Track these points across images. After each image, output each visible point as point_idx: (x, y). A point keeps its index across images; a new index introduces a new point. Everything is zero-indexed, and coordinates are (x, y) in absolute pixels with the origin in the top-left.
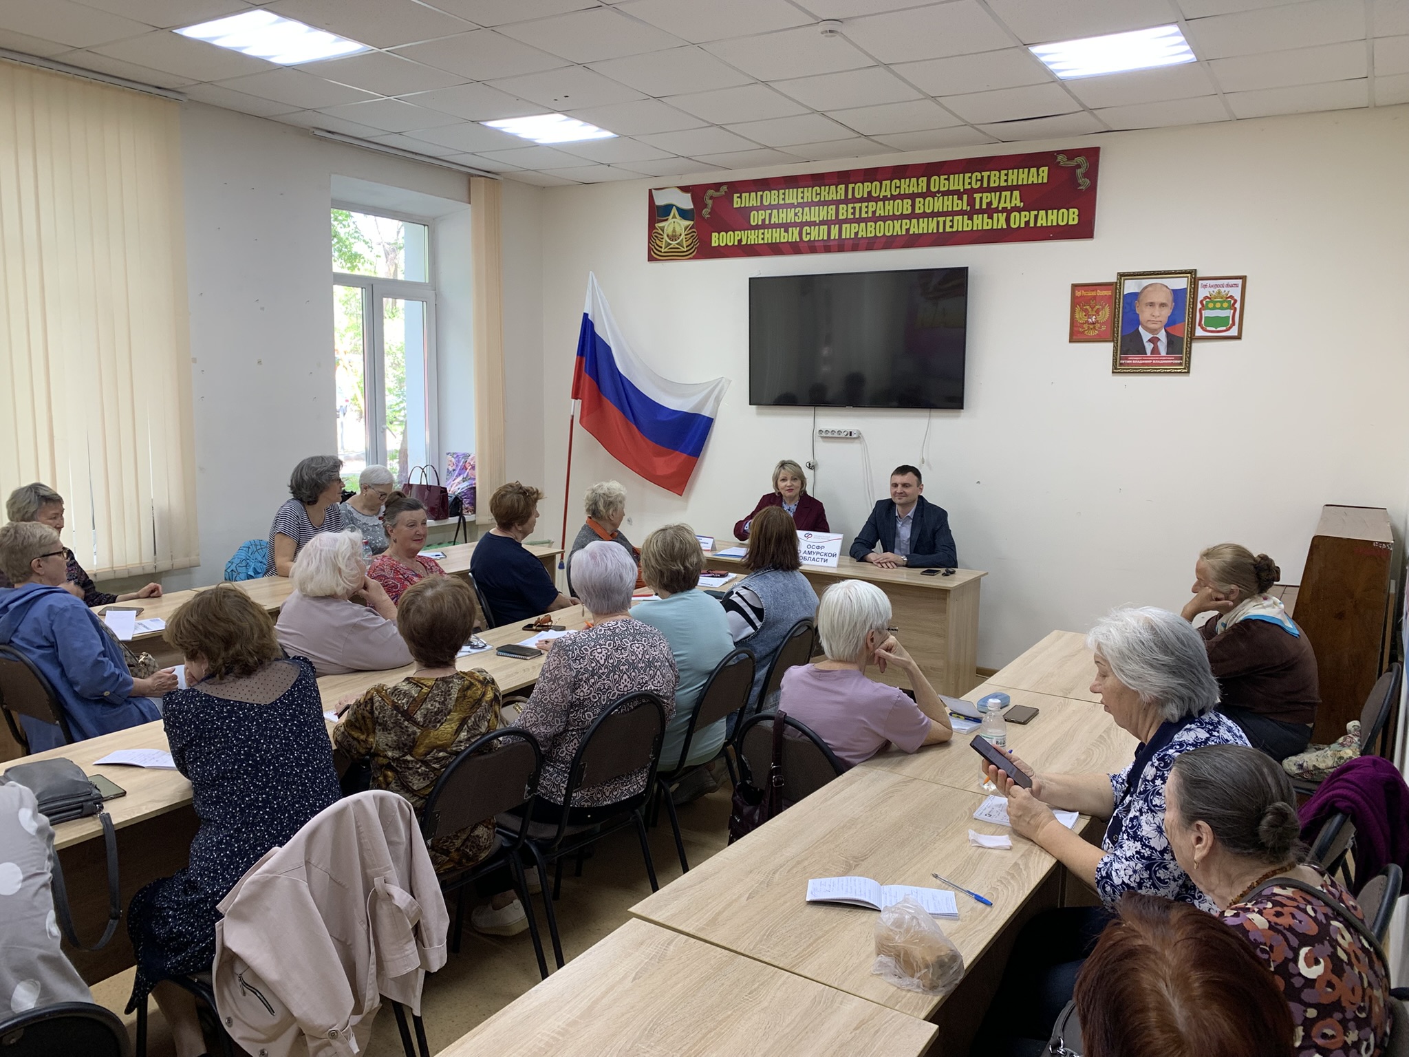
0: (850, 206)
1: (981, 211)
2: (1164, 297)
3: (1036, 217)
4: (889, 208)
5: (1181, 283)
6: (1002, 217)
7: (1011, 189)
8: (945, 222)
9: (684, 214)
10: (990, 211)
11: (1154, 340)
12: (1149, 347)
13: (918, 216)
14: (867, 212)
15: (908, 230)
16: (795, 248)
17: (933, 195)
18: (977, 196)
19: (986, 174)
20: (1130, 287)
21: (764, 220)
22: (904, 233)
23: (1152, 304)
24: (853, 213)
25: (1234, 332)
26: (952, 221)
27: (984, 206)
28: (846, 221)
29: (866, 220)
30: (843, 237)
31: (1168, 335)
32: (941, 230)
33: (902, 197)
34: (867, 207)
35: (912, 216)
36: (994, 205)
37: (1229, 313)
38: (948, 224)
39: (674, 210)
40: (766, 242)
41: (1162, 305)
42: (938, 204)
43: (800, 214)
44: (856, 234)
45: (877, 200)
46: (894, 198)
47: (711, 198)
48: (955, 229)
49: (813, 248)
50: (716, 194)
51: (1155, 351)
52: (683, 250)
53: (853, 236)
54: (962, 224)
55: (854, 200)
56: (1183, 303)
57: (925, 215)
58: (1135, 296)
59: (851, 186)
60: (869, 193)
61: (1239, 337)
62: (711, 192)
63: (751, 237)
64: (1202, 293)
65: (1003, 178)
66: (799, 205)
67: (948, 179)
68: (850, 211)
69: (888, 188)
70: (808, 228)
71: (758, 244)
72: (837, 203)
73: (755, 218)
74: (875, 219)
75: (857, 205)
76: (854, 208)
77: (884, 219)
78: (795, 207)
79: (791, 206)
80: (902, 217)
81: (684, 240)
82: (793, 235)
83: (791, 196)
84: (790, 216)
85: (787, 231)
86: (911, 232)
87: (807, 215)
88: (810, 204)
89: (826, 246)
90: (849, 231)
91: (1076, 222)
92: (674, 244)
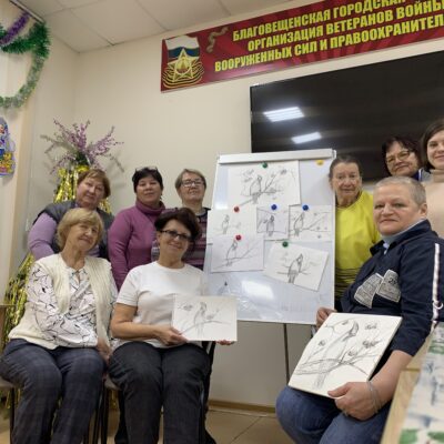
0: (336, 23)
4: (372, 19)
8: (426, 21)
9: (191, 52)
13: (400, 21)
14: (352, 26)
15: (391, 33)
16: (289, 62)
17: (412, 3)
21: (259, 46)
22: (388, 36)
24: (340, 29)
26: (433, 20)
28: (334, 35)
29: (351, 32)
30: (332, 47)
32: (423, 28)
33: (385, 9)
34: (352, 22)
35: (394, 22)
38: (430, 22)
39: (183, 51)
40: (262, 61)
42: (418, 9)
43: (291, 36)
44: (343, 43)
45: (360, 15)
46: (375, 11)
47: (214, 37)
48: (437, 25)
49: (304, 59)
50: (217, 34)
52: (190, 78)
53: (340, 45)
54: (441, 21)
55: (339, 19)
57: (406, 19)
59: (335, 9)
60: (353, 11)
62: (214, 34)
63: (250, 60)
66: (290, 30)
68: (337, 27)
69: (369, 5)
70: (299, 46)
71: (255, 64)
72: (325, 23)
73: (252, 46)
74: (360, 29)
75: (343, 23)
76: (340, 25)
77: (368, 28)
78: (287, 32)
79: (284, 32)
80: (385, 24)
81: (192, 71)
82: (288, 52)
83: (283, 25)
84: (283, 39)
85: (280, 51)
86: (395, 34)
87: (297, 36)
88: (300, 28)
89: (318, 56)
90: (337, 42)
92: (183, 75)
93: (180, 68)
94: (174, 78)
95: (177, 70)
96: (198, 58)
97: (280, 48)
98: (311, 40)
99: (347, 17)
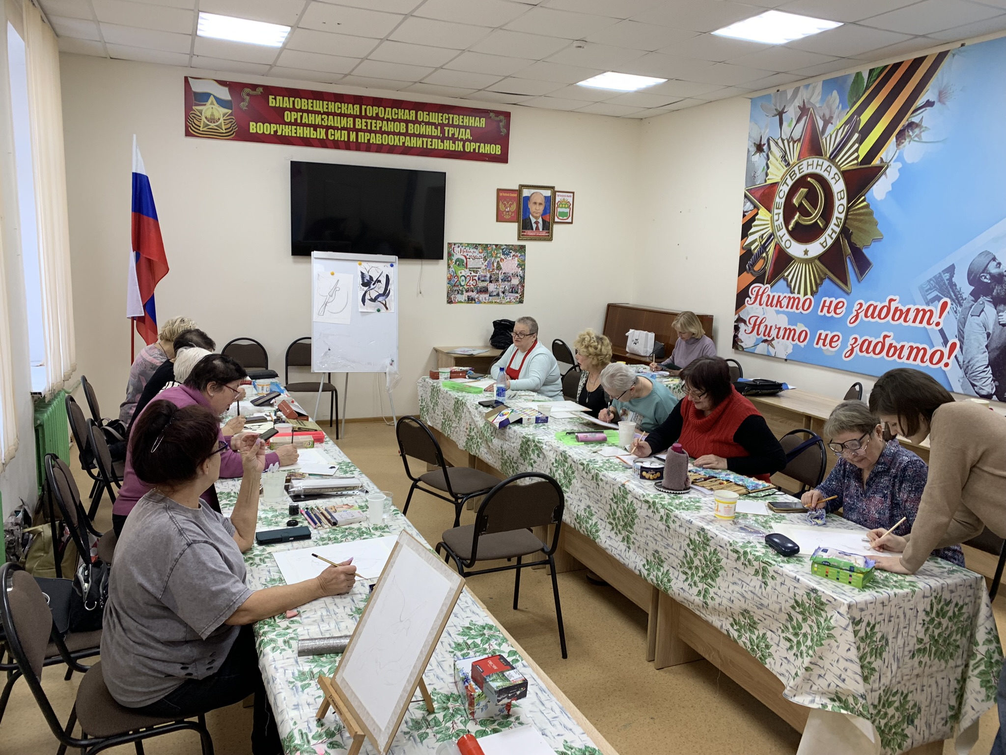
0: (364, 120)
1: (448, 138)
2: (540, 200)
3: (479, 147)
4: (391, 127)
5: (548, 193)
6: (461, 144)
7: (466, 127)
8: (427, 141)
9: (221, 103)
10: (454, 139)
11: (537, 223)
12: (534, 226)
13: (411, 135)
14: (376, 127)
15: (404, 143)
16: (323, 144)
17: (420, 123)
18: (446, 129)
19: (451, 116)
20: (526, 193)
21: (296, 120)
22: (401, 144)
23: (535, 203)
24: (366, 126)
25: (569, 220)
26: (431, 142)
27: (450, 136)
28: (361, 130)
29: (375, 132)
30: (359, 141)
31: (543, 220)
32: (425, 146)
33: (400, 121)
34: (376, 123)
35: (406, 134)
36: (456, 136)
37: (567, 210)
38: (429, 143)
39: (212, 99)
40: (298, 135)
41: (540, 204)
42: (423, 129)
43: (326, 120)
44: (369, 140)
45: (382, 119)
46: (394, 120)
47: (248, 94)
48: (433, 147)
49: (336, 145)
50: (252, 92)
51: (537, 228)
52: (222, 131)
53: (366, 141)
54: (437, 144)
55: (366, 117)
56: (549, 202)
57: (414, 135)
58: (527, 199)
59: (364, 107)
60: (377, 114)
61: (571, 223)
62: (247, 90)
63: (287, 131)
64: (558, 199)
65: (461, 120)
66: (325, 113)
67: (429, 115)
68: (364, 124)
69: (389, 113)
70: (333, 131)
71: (292, 136)
72: (355, 117)
73: (289, 117)
74: (382, 133)
75: (369, 121)
76: (367, 123)
77: (388, 133)
78: (322, 114)
79: (319, 113)
80: (399, 134)
81: (223, 124)
82: (321, 134)
83: (318, 106)
84: (318, 120)
85: (315, 130)
86: (406, 145)
87: (331, 121)
88: (334, 114)
89: (347, 146)
90: (363, 138)
91: (499, 153)
92: (212, 125)
93: (209, 117)
94: (202, 126)
95: (206, 118)
96: (230, 111)
97: (315, 127)
98: (343, 129)
99: (372, 118)
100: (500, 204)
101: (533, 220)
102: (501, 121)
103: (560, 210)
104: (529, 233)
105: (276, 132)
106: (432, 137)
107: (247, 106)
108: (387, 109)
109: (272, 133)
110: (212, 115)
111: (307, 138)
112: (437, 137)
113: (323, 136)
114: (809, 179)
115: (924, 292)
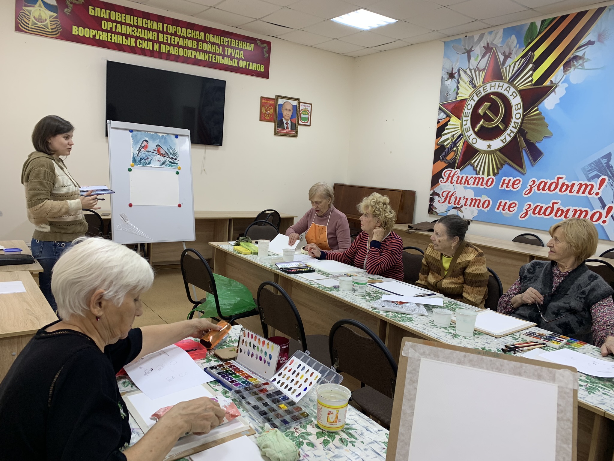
0: (165, 35)
1: (227, 56)
2: (289, 107)
3: (249, 65)
4: (186, 43)
5: (295, 103)
6: (236, 61)
7: (240, 50)
8: (212, 57)
9: (48, 7)
10: (231, 57)
11: (287, 124)
12: (285, 126)
13: (200, 51)
14: (174, 42)
15: (195, 56)
16: (133, 50)
17: (207, 42)
18: (226, 49)
19: (230, 40)
20: (280, 101)
21: (111, 28)
22: (193, 57)
23: (286, 109)
24: (167, 40)
25: (308, 124)
26: (215, 57)
27: (229, 54)
28: (163, 43)
29: (174, 46)
30: (161, 51)
31: (291, 122)
32: (210, 60)
33: (193, 39)
34: (174, 39)
35: (197, 50)
36: (233, 55)
37: (307, 116)
38: (214, 58)
40: (113, 41)
42: (209, 48)
43: (135, 31)
44: (169, 51)
45: (179, 36)
46: (188, 38)
47: (71, 3)
48: (216, 61)
49: (143, 52)
50: (75, 2)
51: (287, 128)
52: (48, 30)
53: (167, 52)
54: (219, 60)
55: (167, 33)
56: (296, 110)
57: (202, 51)
58: (281, 105)
59: (165, 25)
60: (175, 32)
61: (310, 126)
63: (103, 36)
64: (301, 108)
65: (237, 44)
66: (135, 26)
67: (214, 37)
68: (165, 38)
69: (185, 32)
70: (141, 41)
71: (108, 41)
72: (158, 32)
73: (105, 25)
74: (179, 47)
75: (169, 37)
76: (167, 37)
77: (184, 48)
78: (132, 27)
79: (130, 25)
80: (192, 49)
81: (49, 24)
82: (132, 42)
83: (129, 19)
84: (129, 31)
85: (127, 38)
86: (197, 58)
87: (139, 33)
88: (142, 28)
89: (152, 54)
90: (165, 49)
91: (263, 71)
92: (40, 24)
93: (37, 17)
94: (30, 24)
95: (34, 17)
96: (56, 15)
97: (127, 36)
98: (149, 40)
99: (171, 34)
100: (263, 108)
101: (285, 122)
102: (264, 48)
103: (302, 116)
104: (281, 130)
105: (94, 36)
106: (216, 54)
107: (70, 12)
108: (183, 29)
109: (91, 37)
110: (40, 15)
111: (120, 44)
112: (219, 54)
113: (133, 44)
114: (492, 96)
115: (586, 172)
